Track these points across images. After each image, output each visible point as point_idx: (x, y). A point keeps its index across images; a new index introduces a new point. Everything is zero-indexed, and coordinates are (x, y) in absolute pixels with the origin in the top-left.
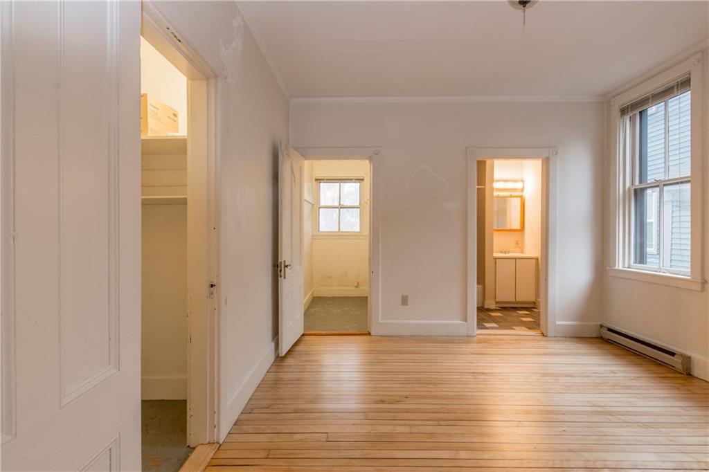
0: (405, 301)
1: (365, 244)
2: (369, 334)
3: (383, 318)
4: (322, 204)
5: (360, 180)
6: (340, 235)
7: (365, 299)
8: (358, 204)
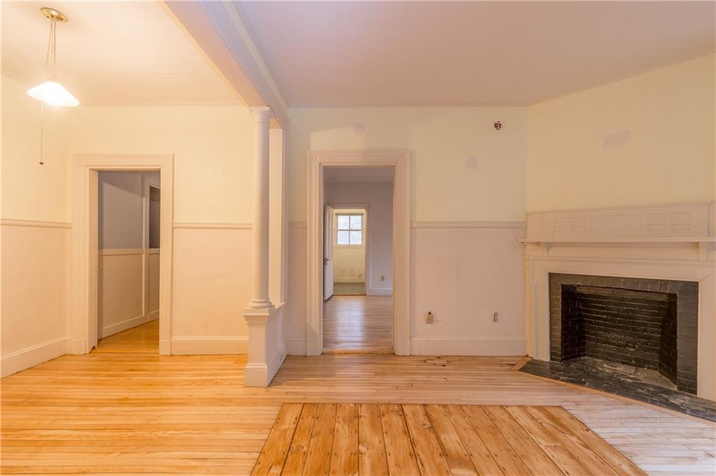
0: (383, 278)
1: (363, 251)
2: (365, 295)
3: (371, 288)
4: (339, 228)
5: (362, 214)
6: (349, 247)
7: (364, 283)
8: (360, 228)
